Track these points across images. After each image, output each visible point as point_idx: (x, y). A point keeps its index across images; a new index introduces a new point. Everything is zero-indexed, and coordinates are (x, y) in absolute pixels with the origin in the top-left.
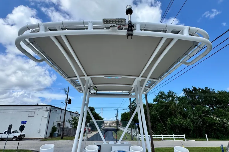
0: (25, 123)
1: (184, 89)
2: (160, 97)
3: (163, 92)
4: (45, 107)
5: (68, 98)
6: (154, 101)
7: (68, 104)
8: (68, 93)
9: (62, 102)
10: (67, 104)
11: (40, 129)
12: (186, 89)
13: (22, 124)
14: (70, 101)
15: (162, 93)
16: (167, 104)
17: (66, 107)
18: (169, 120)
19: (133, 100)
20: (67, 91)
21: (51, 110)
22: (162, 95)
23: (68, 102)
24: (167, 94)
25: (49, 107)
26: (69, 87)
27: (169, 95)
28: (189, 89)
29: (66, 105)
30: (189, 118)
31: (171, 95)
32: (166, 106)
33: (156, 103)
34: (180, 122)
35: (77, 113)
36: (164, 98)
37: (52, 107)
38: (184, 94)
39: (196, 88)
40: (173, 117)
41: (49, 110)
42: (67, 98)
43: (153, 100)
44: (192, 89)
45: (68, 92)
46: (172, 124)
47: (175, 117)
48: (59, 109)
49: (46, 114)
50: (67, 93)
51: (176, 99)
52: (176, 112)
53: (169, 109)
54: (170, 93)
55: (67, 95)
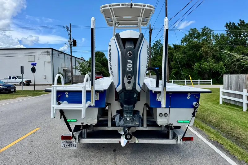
0: (35, 65)
1: (227, 24)
2: (191, 36)
3: (195, 29)
4: (46, 50)
5: (72, 39)
6: (183, 42)
7: (73, 46)
8: (71, 33)
9: (66, 44)
11: (45, 75)
12: (230, 23)
13: (33, 66)
14: (75, 43)
15: (194, 31)
16: (198, 44)
17: (71, 50)
18: (197, 64)
19: (156, 41)
20: (70, 30)
21: (53, 54)
22: (193, 33)
23: (72, 43)
24: (200, 31)
25: (50, 50)
26: (70, 24)
27: (203, 33)
28: (234, 24)
29: (71, 47)
30: (223, 62)
31: (206, 32)
32: (197, 47)
33: (185, 44)
34: (210, 66)
35: (82, 59)
36: (196, 38)
37: (53, 50)
38: (226, 31)
39: (244, 22)
40: (203, 60)
41: (50, 53)
42: (71, 38)
43: (181, 40)
44: (238, 23)
45: (70, 31)
46: (201, 68)
47: (206, 60)
49: (49, 58)
50: (69, 32)
51: (212, 38)
52: (207, 55)
53: (200, 51)
54: (204, 30)
55: (70, 35)
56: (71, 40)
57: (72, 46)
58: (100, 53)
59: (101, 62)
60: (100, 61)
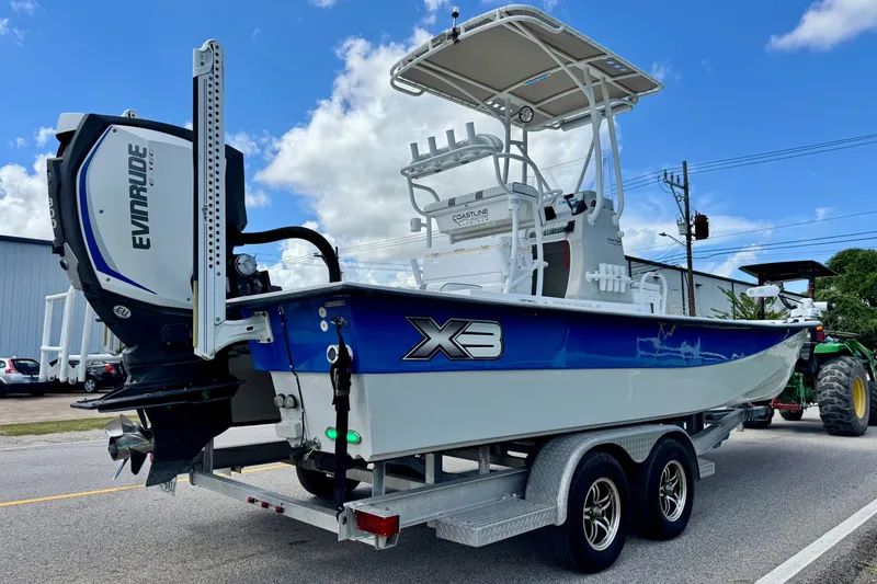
5: (693, 214)
7: (697, 239)
8: (686, 193)
9: (664, 235)
10: (689, 239)
14: (702, 229)
17: (689, 254)
20: (682, 184)
23: (693, 230)
26: (685, 163)
29: (689, 244)
42: (687, 213)
45: (686, 188)
48: (656, 268)
50: (682, 192)
55: (682, 203)
56: (687, 219)
57: (693, 238)
58: (860, 256)
59: (865, 290)
60: (861, 287)
